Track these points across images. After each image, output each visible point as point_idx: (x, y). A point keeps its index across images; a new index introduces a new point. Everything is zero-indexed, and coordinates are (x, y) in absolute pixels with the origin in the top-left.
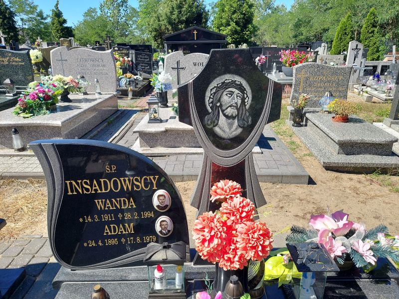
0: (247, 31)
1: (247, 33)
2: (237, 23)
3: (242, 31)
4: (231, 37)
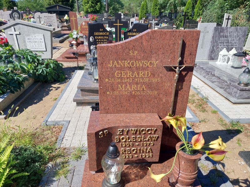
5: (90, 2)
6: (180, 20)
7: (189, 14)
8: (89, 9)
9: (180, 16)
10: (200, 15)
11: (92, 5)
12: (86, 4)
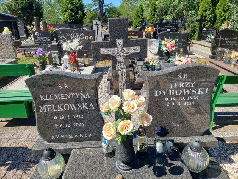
0: (78, 15)
1: (79, 16)
2: (71, 10)
3: (76, 14)
4: (69, 18)
5: (69, 11)
6: (192, 28)
7: (207, 18)
8: (68, 19)
9: (192, 22)
10: (225, 19)
11: (71, 13)
12: (65, 13)
